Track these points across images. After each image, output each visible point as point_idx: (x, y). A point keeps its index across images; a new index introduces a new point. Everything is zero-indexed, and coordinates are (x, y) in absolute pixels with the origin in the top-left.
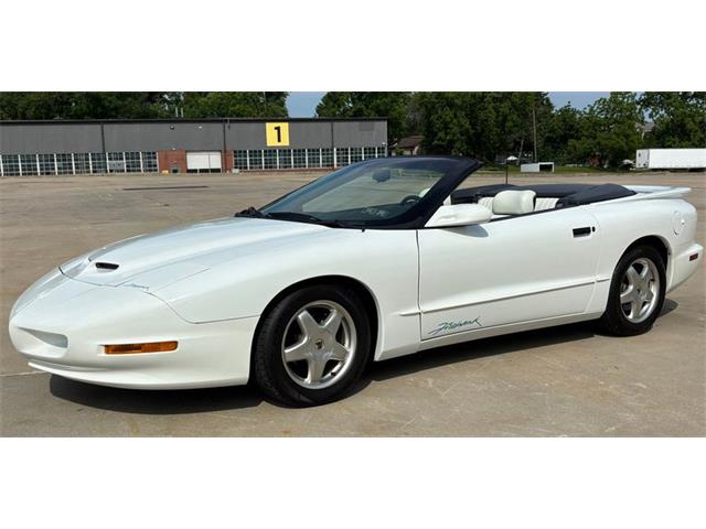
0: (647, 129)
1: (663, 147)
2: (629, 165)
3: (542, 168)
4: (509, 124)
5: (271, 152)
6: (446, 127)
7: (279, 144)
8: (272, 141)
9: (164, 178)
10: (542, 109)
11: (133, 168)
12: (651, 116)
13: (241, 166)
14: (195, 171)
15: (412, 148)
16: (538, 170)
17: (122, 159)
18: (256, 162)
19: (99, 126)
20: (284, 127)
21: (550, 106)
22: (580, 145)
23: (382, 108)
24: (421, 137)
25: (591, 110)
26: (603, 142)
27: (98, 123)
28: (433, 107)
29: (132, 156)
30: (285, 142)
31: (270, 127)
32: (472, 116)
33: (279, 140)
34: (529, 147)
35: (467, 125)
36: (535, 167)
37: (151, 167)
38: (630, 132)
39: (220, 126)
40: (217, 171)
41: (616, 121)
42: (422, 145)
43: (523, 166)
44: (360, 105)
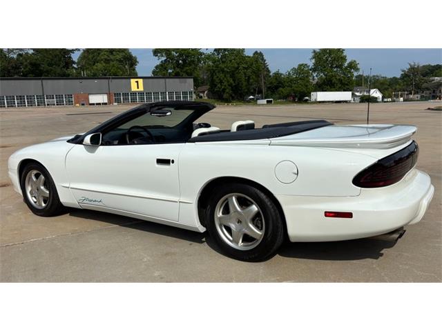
0: (315, 82)
1: (323, 91)
2: (307, 100)
3: (267, 101)
4: (251, 81)
5: (134, 94)
6: (221, 82)
7: (137, 90)
8: (134, 88)
9: (78, 108)
10: (265, 73)
11: (60, 103)
12: (317, 76)
13: (118, 101)
14: (94, 104)
15: (204, 92)
16: (266, 103)
17: (53, 98)
18: (126, 99)
19: (40, 81)
20: (141, 81)
21: (269, 71)
22: (285, 91)
23: (189, 71)
24: (208, 87)
25: (289, 74)
26: (296, 89)
27: (40, 79)
28: (214, 72)
29: (59, 97)
30: (141, 89)
31: (133, 81)
32: (233, 76)
33: (138, 88)
34: (260, 92)
35: (231, 81)
36: (264, 101)
37: (70, 103)
38: (307, 84)
39: (107, 81)
40: (106, 104)
41: (300, 79)
42: (209, 90)
43: (258, 101)
44: (178, 70)
